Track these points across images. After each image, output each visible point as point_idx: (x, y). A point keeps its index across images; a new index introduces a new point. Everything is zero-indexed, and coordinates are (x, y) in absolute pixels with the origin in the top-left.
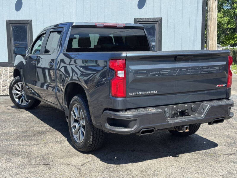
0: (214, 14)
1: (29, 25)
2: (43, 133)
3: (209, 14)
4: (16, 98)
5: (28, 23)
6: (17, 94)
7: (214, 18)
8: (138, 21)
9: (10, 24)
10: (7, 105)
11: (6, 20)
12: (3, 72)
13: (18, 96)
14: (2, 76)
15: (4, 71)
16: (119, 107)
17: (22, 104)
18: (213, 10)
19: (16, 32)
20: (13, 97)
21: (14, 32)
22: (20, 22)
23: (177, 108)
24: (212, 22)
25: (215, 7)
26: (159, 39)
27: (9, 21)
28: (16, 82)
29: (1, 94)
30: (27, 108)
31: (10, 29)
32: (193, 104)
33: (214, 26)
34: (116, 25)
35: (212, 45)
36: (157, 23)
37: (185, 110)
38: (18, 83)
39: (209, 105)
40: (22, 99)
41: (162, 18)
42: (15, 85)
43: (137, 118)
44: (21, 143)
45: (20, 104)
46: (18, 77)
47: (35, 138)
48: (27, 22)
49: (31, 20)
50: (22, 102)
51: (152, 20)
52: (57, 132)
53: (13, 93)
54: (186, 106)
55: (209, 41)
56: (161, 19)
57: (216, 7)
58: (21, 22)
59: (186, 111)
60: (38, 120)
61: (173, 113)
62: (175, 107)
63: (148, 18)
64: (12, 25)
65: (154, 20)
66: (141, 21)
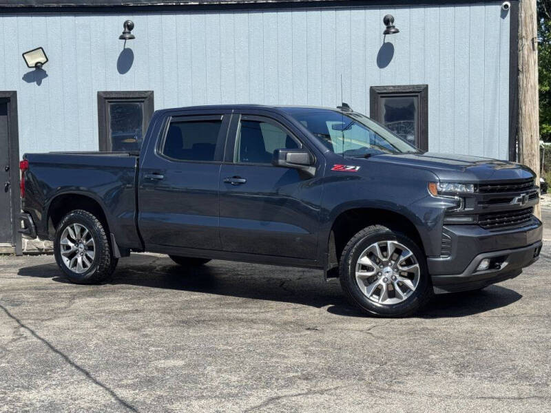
0: (532, 77)
1: (146, 101)
3: (521, 76)
5: (145, 98)
7: (533, 84)
8: (378, 91)
9: (107, 101)
11: (98, 92)
18: (530, 69)
19: (117, 116)
21: (113, 117)
22: (128, 96)
24: (529, 92)
25: (533, 63)
27: (105, 93)
31: (105, 110)
33: (533, 102)
35: (530, 141)
36: (417, 96)
41: (427, 85)
48: (143, 95)
49: (153, 92)
51: (408, 91)
55: (524, 131)
56: (426, 88)
57: (535, 62)
58: (131, 96)
63: (399, 86)
64: (110, 102)
65: (411, 90)
66: (385, 91)
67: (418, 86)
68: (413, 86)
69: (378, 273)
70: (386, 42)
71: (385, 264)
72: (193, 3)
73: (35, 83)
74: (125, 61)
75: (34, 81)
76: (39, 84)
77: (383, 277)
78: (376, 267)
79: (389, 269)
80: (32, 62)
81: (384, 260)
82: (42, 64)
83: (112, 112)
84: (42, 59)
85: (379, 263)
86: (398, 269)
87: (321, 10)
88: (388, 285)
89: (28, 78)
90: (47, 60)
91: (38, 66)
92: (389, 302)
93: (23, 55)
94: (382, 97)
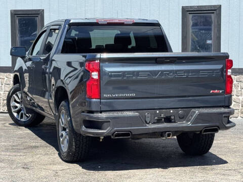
1: (39, 16)
2: (36, 147)
4: (15, 112)
5: (38, 14)
6: (16, 107)
8: (187, 10)
9: (16, 16)
10: (5, 122)
11: (11, 11)
12: (5, 80)
13: (17, 109)
14: (3, 86)
15: (6, 78)
16: (94, 109)
17: (22, 120)
19: (22, 25)
20: (11, 110)
21: (20, 26)
23: (160, 113)
26: (218, 35)
27: (15, 11)
28: (15, 91)
29: (2, 111)
30: (28, 125)
31: (15, 22)
32: (180, 110)
34: (122, 22)
36: (214, 13)
37: (170, 116)
38: (18, 93)
39: (197, 112)
40: (22, 113)
41: (221, 5)
42: (14, 95)
43: (110, 120)
44: (8, 154)
45: (19, 119)
46: (18, 84)
47: (25, 151)
49: (43, 10)
50: (22, 117)
51: (208, 9)
52: (52, 147)
53: (11, 105)
54: (172, 111)
56: (219, 7)
58: (30, 13)
59: (172, 118)
60: (35, 136)
61: (156, 118)
62: (158, 112)
63: (201, 6)
64: (18, 17)
65: (210, 9)
66: (192, 10)
67: (214, 6)
68: (211, 6)
83: (19, 23)
94: (190, 13)
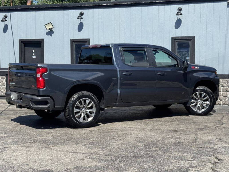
1: (87, 43)
9: (74, 42)
11: (71, 39)
21: (76, 49)
27: (73, 39)
31: (73, 46)
36: (190, 41)
41: (195, 36)
48: (86, 40)
49: (90, 39)
56: (194, 38)
58: (82, 41)
63: (183, 37)
64: (75, 43)
65: (188, 38)
66: (178, 39)
67: (191, 37)
69: (196, 103)
70: (178, 18)
71: (198, 100)
72: (104, 4)
73: (50, 36)
74: (80, 27)
75: (49, 35)
76: (51, 36)
77: (198, 104)
78: (195, 101)
79: (199, 100)
80: (48, 28)
81: (197, 98)
82: (52, 29)
83: (76, 47)
84: (51, 27)
85: (196, 100)
86: (202, 100)
87: (153, 6)
88: (201, 106)
89: (48, 34)
90: (53, 27)
91: (50, 29)
92: (203, 110)
93: (45, 25)
94: (176, 41)
